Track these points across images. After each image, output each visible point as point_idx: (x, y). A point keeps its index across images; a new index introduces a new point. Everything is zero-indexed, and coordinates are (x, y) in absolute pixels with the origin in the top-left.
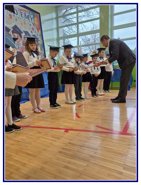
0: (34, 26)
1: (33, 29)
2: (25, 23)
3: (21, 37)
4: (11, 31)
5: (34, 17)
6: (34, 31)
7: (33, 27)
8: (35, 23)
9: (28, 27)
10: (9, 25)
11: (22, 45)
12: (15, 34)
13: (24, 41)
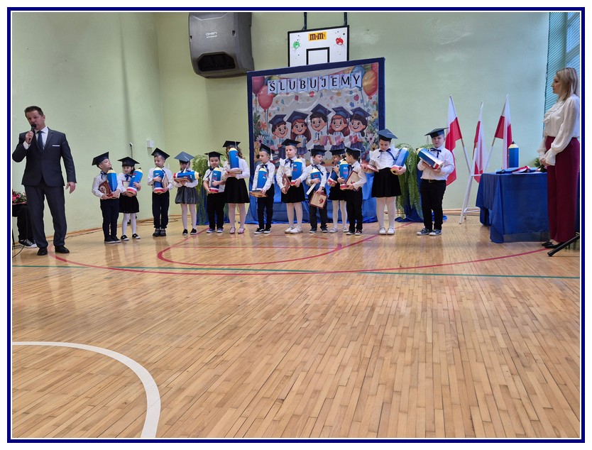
0: (360, 90)
1: (356, 97)
2: (339, 94)
3: (326, 120)
4: (309, 117)
5: (364, 74)
7: (359, 93)
8: (365, 84)
9: (346, 97)
10: (306, 110)
11: (325, 134)
12: (315, 119)
13: (331, 126)
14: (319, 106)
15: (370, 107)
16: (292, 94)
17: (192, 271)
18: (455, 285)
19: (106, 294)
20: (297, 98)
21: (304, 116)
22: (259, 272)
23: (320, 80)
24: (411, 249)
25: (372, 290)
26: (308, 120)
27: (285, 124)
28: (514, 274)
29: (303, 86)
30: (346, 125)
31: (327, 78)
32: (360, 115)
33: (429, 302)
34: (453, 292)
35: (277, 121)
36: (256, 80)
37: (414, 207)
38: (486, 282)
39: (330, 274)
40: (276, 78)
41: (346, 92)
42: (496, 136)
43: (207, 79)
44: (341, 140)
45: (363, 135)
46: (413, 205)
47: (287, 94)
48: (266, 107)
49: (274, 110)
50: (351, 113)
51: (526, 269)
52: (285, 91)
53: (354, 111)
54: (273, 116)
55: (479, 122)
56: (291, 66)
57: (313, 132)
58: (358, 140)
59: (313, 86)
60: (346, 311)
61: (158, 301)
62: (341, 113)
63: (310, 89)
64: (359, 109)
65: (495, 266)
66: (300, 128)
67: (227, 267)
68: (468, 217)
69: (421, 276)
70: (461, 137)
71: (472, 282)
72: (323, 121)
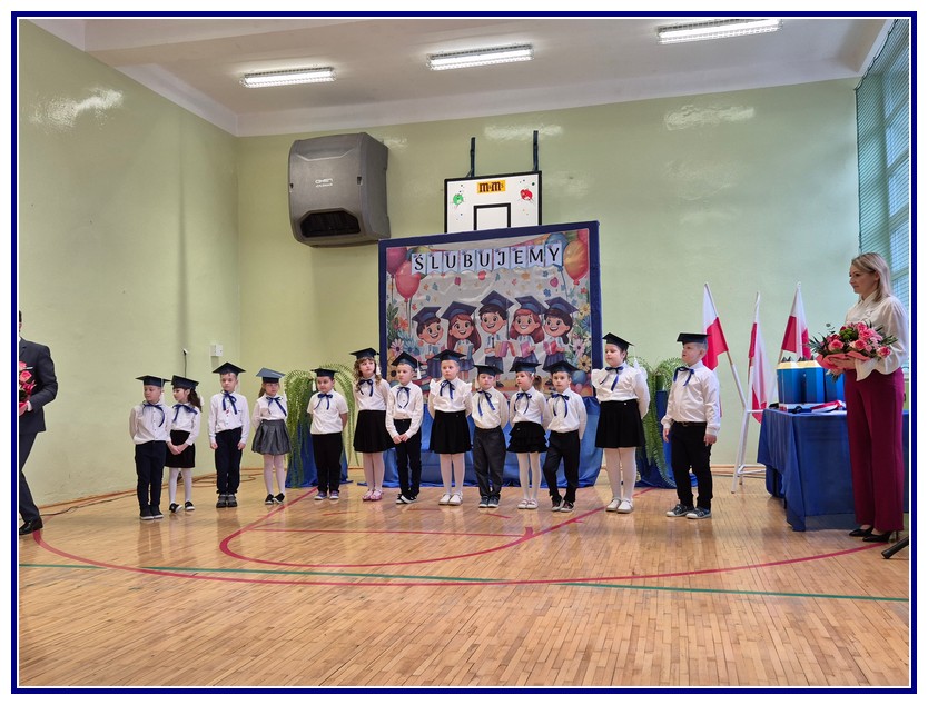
0: (560, 270)
1: (554, 281)
2: (526, 276)
3: (505, 317)
4: (477, 311)
5: (566, 246)
7: (558, 275)
8: (568, 261)
9: (537, 281)
10: (473, 300)
11: (504, 338)
12: (488, 315)
13: (513, 326)
14: (494, 295)
15: (576, 298)
16: (450, 274)
17: (279, 577)
18: (727, 612)
19: (130, 619)
20: (458, 281)
21: (469, 310)
22: (392, 581)
23: (496, 254)
24: (651, 541)
25: (585, 619)
26: (476, 316)
27: (439, 321)
28: (826, 592)
29: (468, 263)
30: (537, 325)
31: (506, 251)
32: (561, 310)
33: (683, 643)
34: (723, 625)
35: (426, 318)
36: (392, 252)
37: (654, 463)
38: (779, 606)
39: (514, 586)
40: (424, 250)
41: (538, 273)
42: (784, 347)
43: (315, 249)
44: (530, 349)
45: (566, 341)
46: (653, 458)
47: (443, 274)
48: (408, 295)
49: (421, 300)
50: (547, 306)
51: (845, 583)
52: (439, 270)
53: (551, 303)
54: (420, 308)
55: (755, 325)
56: (449, 232)
57: (484, 335)
58: (557, 349)
59: (484, 262)
60: (542, 659)
61: (219, 636)
62: (530, 306)
63: (480, 268)
64: (559, 300)
65: (794, 574)
66: (462, 329)
67: (337, 570)
68: (746, 481)
69: (669, 593)
70: (726, 349)
71: (755, 606)
72: (500, 318)
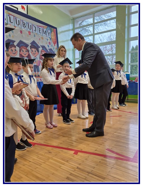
0: (51, 40)
1: (50, 43)
2: (42, 38)
5: (51, 32)
6: (51, 45)
8: (52, 37)
9: (45, 41)
11: (39, 59)
15: (55, 50)
16: (18, 28)
21: (27, 46)
27: (15, 47)
47: (15, 27)
50: (49, 51)
57: (32, 57)
62: (44, 49)
63: (29, 30)
64: (51, 50)
66: (25, 53)
72: (37, 51)
